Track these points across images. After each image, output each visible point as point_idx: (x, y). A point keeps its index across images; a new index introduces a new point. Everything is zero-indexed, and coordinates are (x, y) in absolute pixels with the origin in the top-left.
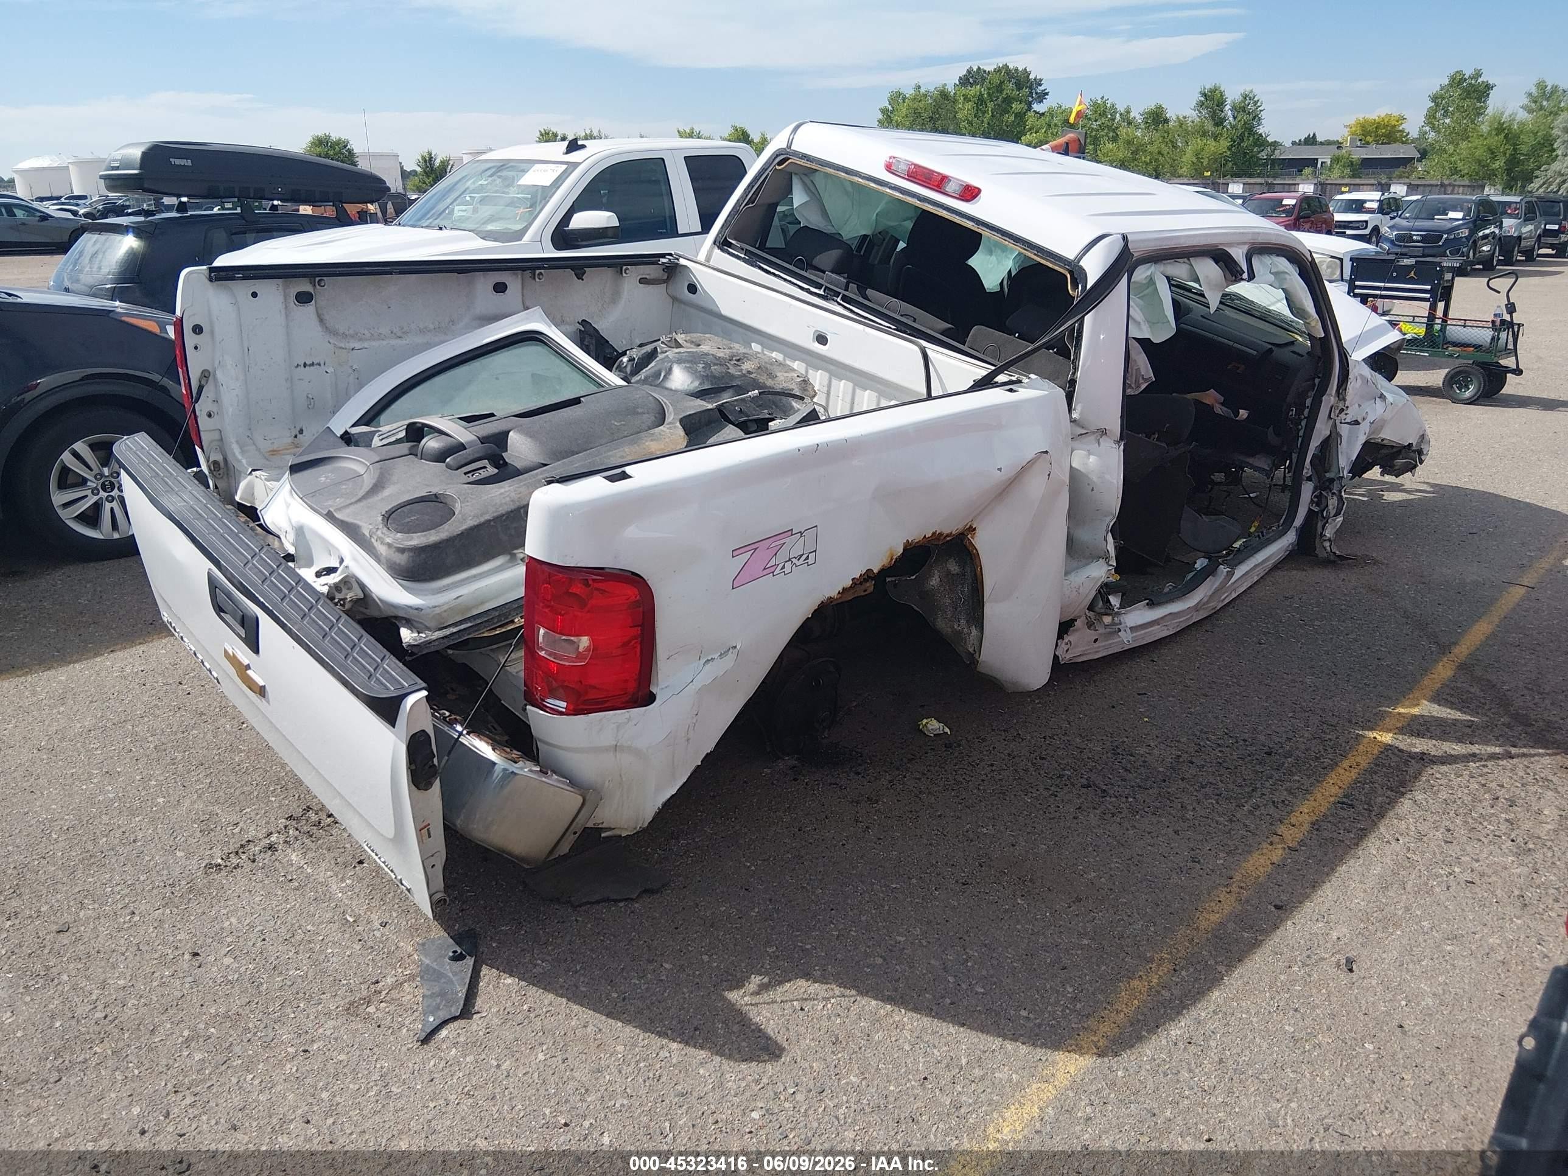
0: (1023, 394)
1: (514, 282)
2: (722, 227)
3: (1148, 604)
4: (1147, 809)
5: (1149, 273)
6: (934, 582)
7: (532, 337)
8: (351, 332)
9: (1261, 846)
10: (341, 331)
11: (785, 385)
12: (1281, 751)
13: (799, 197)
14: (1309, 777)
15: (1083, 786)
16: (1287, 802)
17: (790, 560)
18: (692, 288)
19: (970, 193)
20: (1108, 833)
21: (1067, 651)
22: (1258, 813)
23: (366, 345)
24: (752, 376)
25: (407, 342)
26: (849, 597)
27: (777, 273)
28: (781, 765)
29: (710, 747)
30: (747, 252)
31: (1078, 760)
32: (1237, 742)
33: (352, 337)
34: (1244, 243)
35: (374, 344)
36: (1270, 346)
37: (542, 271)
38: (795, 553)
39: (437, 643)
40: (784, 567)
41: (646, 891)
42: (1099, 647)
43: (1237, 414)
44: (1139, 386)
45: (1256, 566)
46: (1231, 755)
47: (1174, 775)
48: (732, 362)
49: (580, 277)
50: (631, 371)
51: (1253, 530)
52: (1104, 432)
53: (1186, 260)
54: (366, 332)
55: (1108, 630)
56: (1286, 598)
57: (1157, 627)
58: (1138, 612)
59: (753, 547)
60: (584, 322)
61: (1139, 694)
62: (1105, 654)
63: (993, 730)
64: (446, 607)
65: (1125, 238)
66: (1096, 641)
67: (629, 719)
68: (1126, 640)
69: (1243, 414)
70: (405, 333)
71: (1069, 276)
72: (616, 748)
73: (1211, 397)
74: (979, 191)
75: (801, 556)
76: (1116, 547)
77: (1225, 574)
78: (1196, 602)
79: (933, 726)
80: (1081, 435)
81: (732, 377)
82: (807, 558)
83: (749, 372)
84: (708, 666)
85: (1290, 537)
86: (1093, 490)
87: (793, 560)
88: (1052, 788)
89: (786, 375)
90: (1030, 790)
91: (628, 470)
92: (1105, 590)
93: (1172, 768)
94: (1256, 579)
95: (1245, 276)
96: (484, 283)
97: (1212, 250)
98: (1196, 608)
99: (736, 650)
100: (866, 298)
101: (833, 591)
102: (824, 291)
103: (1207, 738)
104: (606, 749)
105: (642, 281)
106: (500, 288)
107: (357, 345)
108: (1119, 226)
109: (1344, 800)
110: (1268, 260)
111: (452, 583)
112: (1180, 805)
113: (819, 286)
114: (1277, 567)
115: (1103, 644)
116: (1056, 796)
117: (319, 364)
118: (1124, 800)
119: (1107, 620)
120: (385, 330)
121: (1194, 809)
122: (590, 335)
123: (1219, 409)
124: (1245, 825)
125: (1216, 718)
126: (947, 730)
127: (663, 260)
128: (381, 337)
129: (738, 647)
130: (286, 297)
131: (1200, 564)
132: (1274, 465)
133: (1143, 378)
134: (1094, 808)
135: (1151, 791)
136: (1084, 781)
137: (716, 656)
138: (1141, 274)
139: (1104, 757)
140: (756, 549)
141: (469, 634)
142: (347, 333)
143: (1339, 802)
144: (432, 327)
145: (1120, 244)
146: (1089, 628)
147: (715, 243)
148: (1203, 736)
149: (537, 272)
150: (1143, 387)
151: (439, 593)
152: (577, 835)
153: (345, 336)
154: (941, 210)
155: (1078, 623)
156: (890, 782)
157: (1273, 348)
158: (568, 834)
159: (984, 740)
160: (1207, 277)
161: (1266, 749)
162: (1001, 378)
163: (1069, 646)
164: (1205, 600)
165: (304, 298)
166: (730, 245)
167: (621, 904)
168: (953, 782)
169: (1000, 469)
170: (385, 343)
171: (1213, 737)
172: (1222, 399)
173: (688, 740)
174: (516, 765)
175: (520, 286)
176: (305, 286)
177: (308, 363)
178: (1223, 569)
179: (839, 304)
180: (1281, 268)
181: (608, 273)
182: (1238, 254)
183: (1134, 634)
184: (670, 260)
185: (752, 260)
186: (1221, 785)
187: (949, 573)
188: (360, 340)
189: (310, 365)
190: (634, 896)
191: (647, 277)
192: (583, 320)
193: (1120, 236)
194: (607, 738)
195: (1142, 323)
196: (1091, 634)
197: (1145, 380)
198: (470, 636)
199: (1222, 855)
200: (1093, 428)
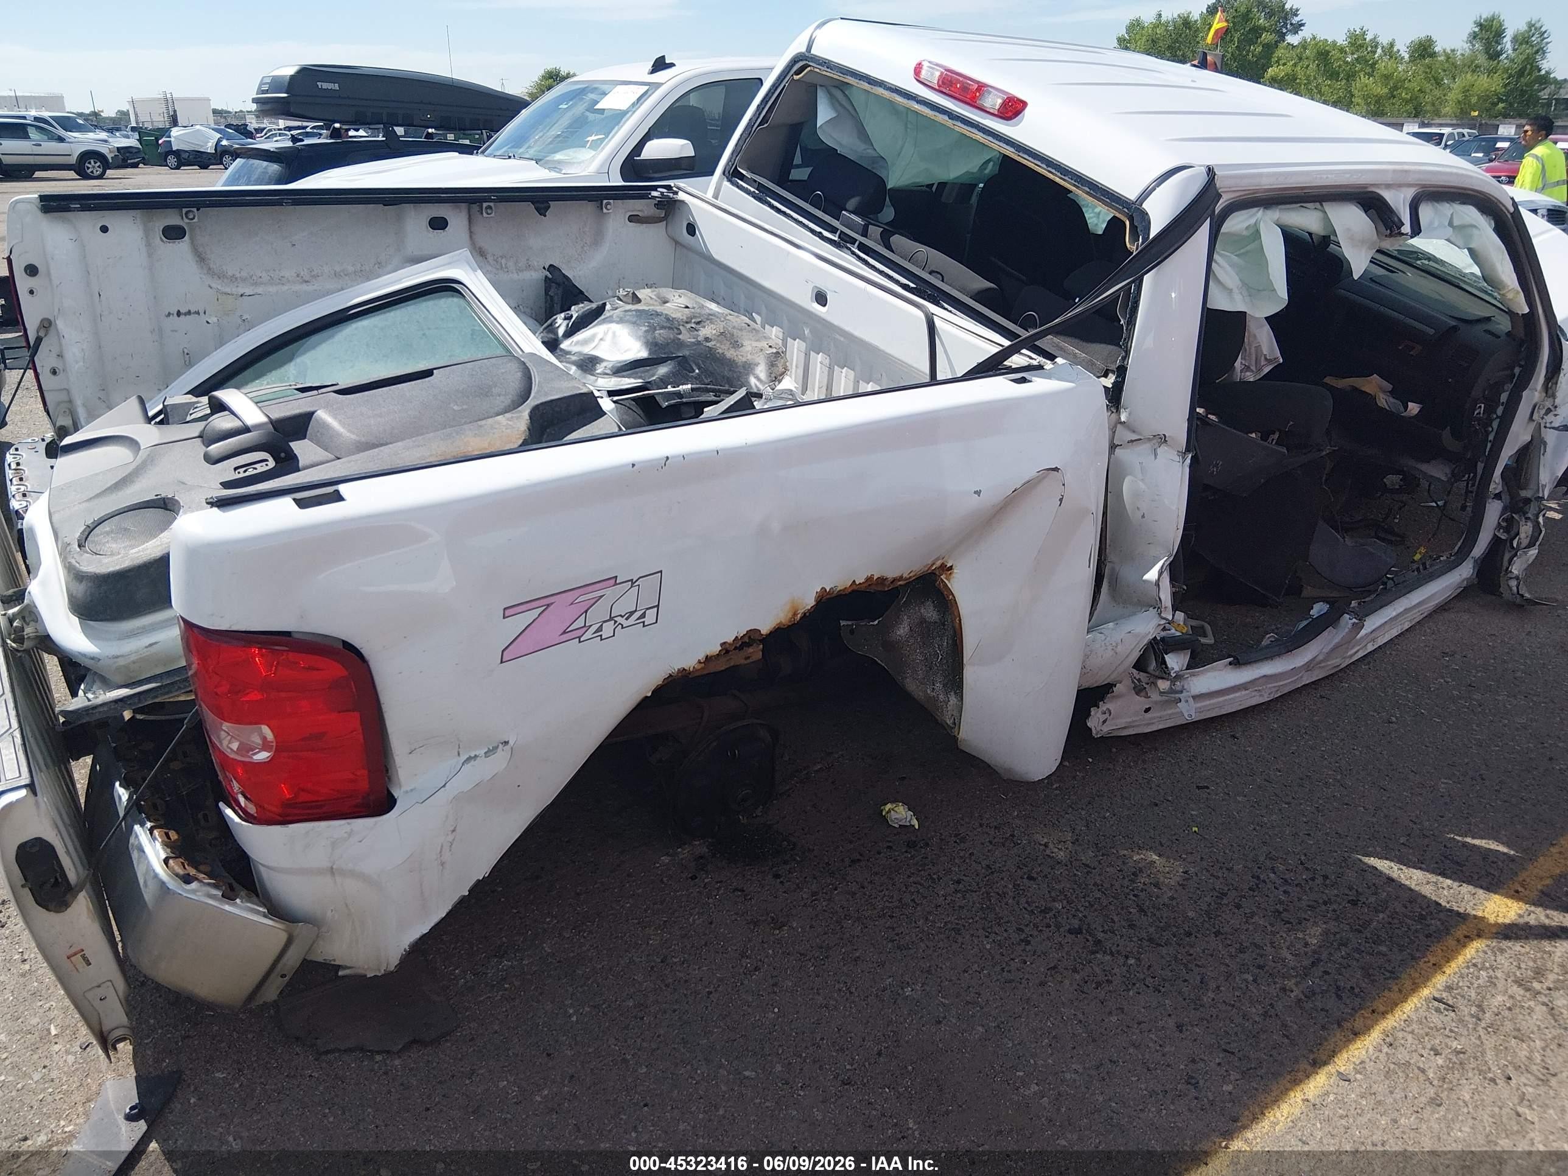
0: (1038, 385)
1: (457, 219)
2: (732, 154)
3: (1230, 663)
4: (1149, 981)
5: (1252, 221)
6: (902, 630)
7: (446, 287)
8: (244, 274)
9: (1296, 1067)
10: (230, 273)
11: (749, 357)
12: (1372, 899)
13: (824, 114)
14: (1402, 949)
15: (1070, 931)
16: (1357, 990)
17: (611, 619)
18: (691, 229)
19: (1013, 108)
20: (1081, 1016)
21: (1104, 722)
22: (1308, 1005)
23: (260, 290)
24: (708, 344)
25: (315, 287)
26: (722, 665)
27: (788, 211)
28: (684, 853)
29: (482, 869)
30: (760, 187)
31: (1079, 886)
32: (1313, 879)
33: (244, 280)
34: (1410, 185)
35: (272, 289)
36: (1453, 323)
37: (492, 204)
38: (620, 609)
39: (101, 709)
40: (600, 629)
41: (414, 1042)
42: (1151, 719)
43: (1406, 407)
44: (1260, 370)
45: (1407, 611)
46: (1299, 899)
47: (1207, 925)
48: (688, 326)
49: (542, 211)
50: (565, 332)
51: (1417, 557)
52: (1163, 440)
53: (1318, 205)
54: (264, 274)
55: (1164, 698)
56: (1445, 654)
57: (1244, 692)
58: (1216, 673)
59: (545, 603)
60: (552, 268)
61: (1198, 787)
62: (1161, 727)
63: (981, 825)
64: (133, 658)
65: (1210, 171)
66: (1147, 710)
67: (350, 834)
68: (1188, 711)
69: (1414, 408)
70: (316, 277)
71: (1128, 223)
72: (332, 871)
73: (1374, 385)
74: (1024, 104)
75: (632, 613)
76: (1174, 595)
77: (1350, 626)
78: (1306, 660)
79: (900, 814)
80: (1132, 441)
81: (681, 344)
82: (643, 616)
83: (707, 339)
84: (467, 767)
85: (1465, 572)
86: (1143, 516)
87: (619, 619)
88: (1027, 930)
89: (755, 344)
90: (996, 929)
91: (343, 488)
92: (1157, 648)
93: (1208, 913)
94: (1406, 626)
95: (1406, 229)
96: (416, 219)
97: (1359, 193)
98: (1308, 667)
99: (507, 747)
100: (889, 247)
101: (689, 660)
102: (839, 237)
103: (1273, 869)
104: (320, 872)
105: (633, 219)
106: (438, 224)
107: (248, 291)
108: (1203, 156)
109: (1444, 995)
110: (1448, 209)
111: (151, 625)
112: (1198, 978)
113: (833, 230)
114: (1443, 608)
115: (1158, 714)
116: (1028, 943)
117: (198, 313)
118: (1122, 960)
119: (1164, 685)
120: (288, 273)
121: (1218, 987)
122: (556, 283)
123: (1384, 401)
124: (1284, 1025)
125: (1295, 835)
126: (915, 823)
127: (654, 194)
128: (282, 281)
129: (511, 743)
130: (147, 233)
131: (1318, 609)
132: (1453, 474)
133: (1266, 359)
134: (1075, 970)
135: (1164, 951)
136: (1076, 923)
137: (482, 752)
138: (1237, 223)
139: (1117, 885)
140: (548, 605)
141: (156, 697)
142: (238, 275)
143: (1435, 999)
144: (351, 269)
145: (1203, 179)
146: (1137, 694)
147: (724, 173)
148: (1268, 863)
149: (485, 205)
150: (1267, 370)
151: (129, 637)
152: (287, 978)
153: (233, 279)
154: (976, 131)
155: (1119, 688)
156: (814, 894)
157: (1461, 325)
158: (273, 976)
159: (963, 840)
160: (1349, 230)
161: (1352, 896)
162: (1017, 360)
163: (1107, 715)
164: (1321, 657)
165: (173, 233)
166: (742, 177)
167: (378, 1058)
168: (896, 904)
169: (978, 493)
170: (285, 288)
171: (1282, 868)
172: (1390, 387)
173: (443, 864)
174: (188, 887)
175: (466, 222)
176: (173, 219)
177: (183, 311)
178: (1347, 621)
179: (853, 253)
180: (1468, 220)
181: (589, 207)
182: (1399, 201)
183: (1199, 705)
184: (662, 193)
185: (762, 195)
186: (1268, 948)
187: (923, 621)
188: (255, 284)
189: (185, 314)
190: (396, 1049)
191: (640, 214)
192: (551, 266)
193: (1204, 170)
194: (318, 857)
195: (1236, 291)
196: (1140, 702)
197: (1269, 361)
198: (157, 700)
199: (1234, 1075)
200: (1148, 434)
